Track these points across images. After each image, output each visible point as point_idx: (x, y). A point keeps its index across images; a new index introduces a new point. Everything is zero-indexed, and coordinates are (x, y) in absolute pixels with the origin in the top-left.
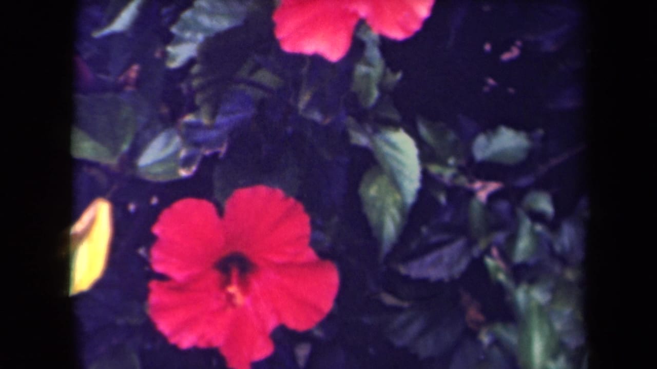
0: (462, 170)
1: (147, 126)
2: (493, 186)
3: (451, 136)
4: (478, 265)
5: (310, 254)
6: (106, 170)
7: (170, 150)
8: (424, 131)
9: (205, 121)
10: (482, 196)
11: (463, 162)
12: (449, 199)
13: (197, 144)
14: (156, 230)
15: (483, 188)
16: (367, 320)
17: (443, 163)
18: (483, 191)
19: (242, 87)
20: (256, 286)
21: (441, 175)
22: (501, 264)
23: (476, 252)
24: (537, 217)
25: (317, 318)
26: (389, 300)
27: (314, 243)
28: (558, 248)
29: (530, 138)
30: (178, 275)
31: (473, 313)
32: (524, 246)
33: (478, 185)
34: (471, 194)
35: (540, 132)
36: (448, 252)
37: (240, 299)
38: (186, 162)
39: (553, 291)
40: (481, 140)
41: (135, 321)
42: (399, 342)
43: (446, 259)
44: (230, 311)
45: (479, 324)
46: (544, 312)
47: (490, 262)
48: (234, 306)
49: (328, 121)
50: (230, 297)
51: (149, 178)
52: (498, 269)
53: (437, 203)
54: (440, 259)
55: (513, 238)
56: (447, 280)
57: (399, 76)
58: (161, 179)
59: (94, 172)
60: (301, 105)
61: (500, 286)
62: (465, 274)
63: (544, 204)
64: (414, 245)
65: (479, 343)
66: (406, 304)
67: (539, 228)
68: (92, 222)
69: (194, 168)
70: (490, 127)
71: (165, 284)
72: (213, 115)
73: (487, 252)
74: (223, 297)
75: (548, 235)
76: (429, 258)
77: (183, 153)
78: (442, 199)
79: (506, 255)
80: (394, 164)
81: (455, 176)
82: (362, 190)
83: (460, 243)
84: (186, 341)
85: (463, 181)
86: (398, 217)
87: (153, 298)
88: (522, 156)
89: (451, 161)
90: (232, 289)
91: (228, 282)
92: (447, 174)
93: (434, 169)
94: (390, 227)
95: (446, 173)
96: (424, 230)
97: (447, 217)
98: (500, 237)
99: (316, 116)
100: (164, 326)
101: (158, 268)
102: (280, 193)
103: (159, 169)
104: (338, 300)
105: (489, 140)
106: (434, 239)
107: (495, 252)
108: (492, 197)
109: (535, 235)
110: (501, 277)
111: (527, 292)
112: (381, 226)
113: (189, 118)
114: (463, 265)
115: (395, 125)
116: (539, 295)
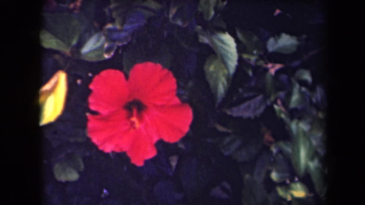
0: (261, 57)
1: (86, 31)
2: (278, 66)
3: (255, 38)
4: (270, 109)
5: (177, 100)
6: (62, 55)
7: (99, 44)
8: (240, 35)
9: (118, 27)
10: (272, 71)
11: (262, 53)
12: (254, 73)
13: (114, 41)
14: (91, 87)
15: (273, 67)
16: (209, 140)
17: (251, 53)
18: (273, 69)
19: (138, 9)
20: (147, 118)
21: (249, 60)
22: (283, 109)
23: (268, 103)
24: (303, 83)
25: (180, 136)
26: (221, 129)
27: (179, 95)
28: (314, 100)
29: (299, 40)
30: (104, 112)
31: (268, 137)
32: (295, 99)
33: (270, 65)
34: (266, 70)
35: (304, 36)
36: (252, 103)
37: (137, 125)
38: (108, 51)
39: (311, 124)
40: (271, 41)
41: (80, 140)
42: (226, 153)
43: (252, 106)
44: (132, 131)
45: (271, 143)
46: (307, 136)
47: (276, 107)
48: (134, 128)
49: (185, 26)
50: (133, 123)
51: (87, 59)
52: (281, 112)
53: (247, 75)
54: (249, 106)
55: (289, 95)
56: (253, 118)
57: (225, 3)
58: (94, 60)
59: (57, 57)
60: (171, 16)
61: (282, 120)
62: (263, 115)
63: (307, 76)
64: (235, 98)
65: (271, 152)
66: (230, 131)
67: (304, 89)
68: (56, 84)
69: (112, 54)
70: (277, 34)
71: (97, 117)
72: (123, 24)
73: (275, 102)
74: (129, 123)
75: (308, 93)
76: (242, 106)
77: (106, 45)
78: (250, 73)
79: (285, 104)
80: (223, 52)
81: (257, 60)
82: (206, 67)
83: (260, 97)
84: (108, 148)
85: (261, 63)
86: (225, 83)
87: (90, 125)
88: (294, 49)
89: (255, 52)
90: (134, 119)
91: (131, 116)
92: (253, 59)
93: (245, 56)
94: (221, 89)
96: (240, 90)
97: (253, 84)
98: (282, 94)
99: (179, 23)
100: (96, 140)
101: (93, 108)
102: (159, 66)
103: (92, 55)
104: (192, 126)
105: (276, 41)
106: (245, 95)
107: (279, 102)
108: (278, 72)
109: (301, 93)
110: (283, 116)
111: (297, 124)
112: (216, 88)
113: (110, 26)
114: (262, 109)
115: (223, 31)
116: (304, 126)
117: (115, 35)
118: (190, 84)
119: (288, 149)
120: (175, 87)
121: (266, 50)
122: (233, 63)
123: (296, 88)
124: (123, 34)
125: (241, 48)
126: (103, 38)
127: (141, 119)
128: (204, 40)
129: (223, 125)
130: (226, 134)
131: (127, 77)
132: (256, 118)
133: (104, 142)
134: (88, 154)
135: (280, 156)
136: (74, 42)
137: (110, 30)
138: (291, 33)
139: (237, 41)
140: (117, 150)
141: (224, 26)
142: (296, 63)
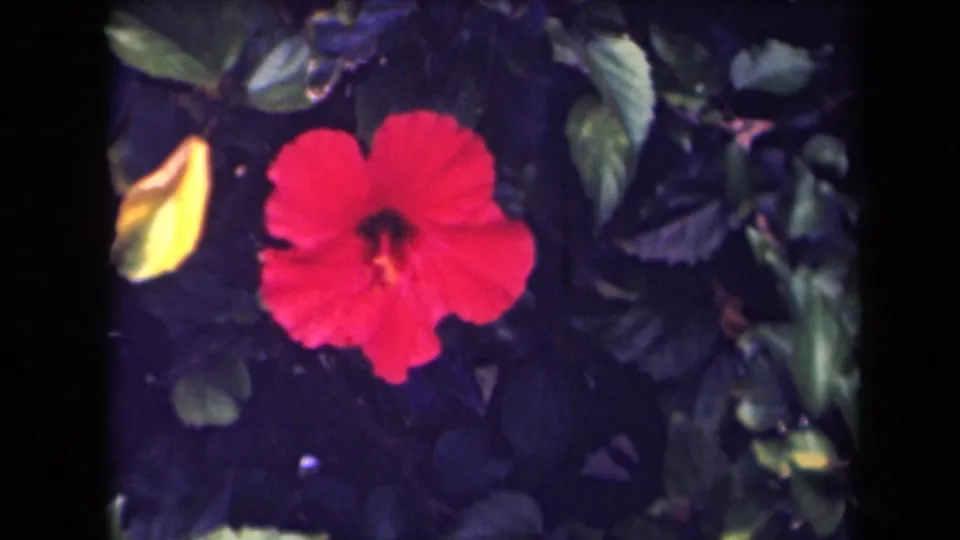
0: (715, 103)
1: (259, 33)
2: (759, 127)
3: (701, 53)
4: (736, 241)
5: (494, 212)
6: (200, 95)
7: (293, 68)
8: (659, 44)
9: (343, 18)
10: (744, 140)
11: (717, 91)
12: (696, 144)
13: (332, 54)
14: (273, 175)
15: (746, 128)
17: (688, 92)
18: (746, 133)
20: (416, 258)
21: (683, 109)
22: (769, 238)
23: (734, 222)
24: (823, 172)
25: (504, 306)
26: (608, 290)
27: (499, 198)
29: (813, 57)
30: (304, 242)
31: (731, 314)
32: (803, 213)
33: (738, 124)
34: (728, 137)
35: (829, 49)
36: (694, 222)
37: (391, 275)
38: (317, 80)
40: (742, 59)
41: (243, 318)
42: (623, 357)
43: (691, 233)
44: (377, 291)
45: (738, 330)
47: (753, 235)
48: (383, 284)
49: (519, 14)
50: (379, 272)
51: (264, 107)
52: (765, 246)
53: (679, 149)
54: (682, 232)
55: (787, 203)
58: (281, 109)
59: (184, 100)
61: (768, 271)
62: (718, 255)
64: (644, 213)
65: (738, 354)
66: (633, 297)
67: (826, 188)
68: (182, 171)
69: (327, 89)
70: (756, 41)
71: (286, 254)
72: (356, 11)
73: (751, 221)
74: (369, 272)
75: (838, 199)
76: (668, 231)
77: (311, 67)
78: (687, 144)
79: (778, 227)
80: (615, 85)
81: (704, 111)
82: (570, 129)
83: (711, 210)
84: (315, 337)
85: (716, 117)
86: (621, 169)
87: (268, 275)
88: (800, 82)
89: (700, 88)
90: (383, 260)
91: (375, 251)
92: (694, 106)
93: (674, 99)
94: (610, 185)
95: (691, 104)
96: (660, 190)
97: (694, 171)
98: (768, 201)
99: (503, 7)
100: (284, 316)
101: (276, 231)
102: (451, 122)
103: (276, 96)
105: (754, 58)
106: (674, 203)
107: (761, 221)
108: (759, 143)
109: (817, 194)
110: (771, 257)
111: (808, 280)
112: (597, 184)
113: (320, 17)
114: (715, 241)
115: (617, 31)
116: (825, 285)
117: (337, 40)
118: (530, 171)
119: (783, 344)
120: (490, 176)
121: (728, 85)
122: (641, 114)
123: (807, 184)
124: (357, 39)
125: (663, 79)
126: (304, 52)
127: (401, 262)
128: (567, 55)
129: (615, 280)
130: (622, 306)
131: (365, 149)
132: (701, 264)
133: (305, 320)
134: (262, 356)
135: (762, 362)
136: (230, 62)
137: (321, 29)
138: (793, 39)
139: (652, 57)
140: (339, 343)
141: (619, 19)
142: (806, 120)
